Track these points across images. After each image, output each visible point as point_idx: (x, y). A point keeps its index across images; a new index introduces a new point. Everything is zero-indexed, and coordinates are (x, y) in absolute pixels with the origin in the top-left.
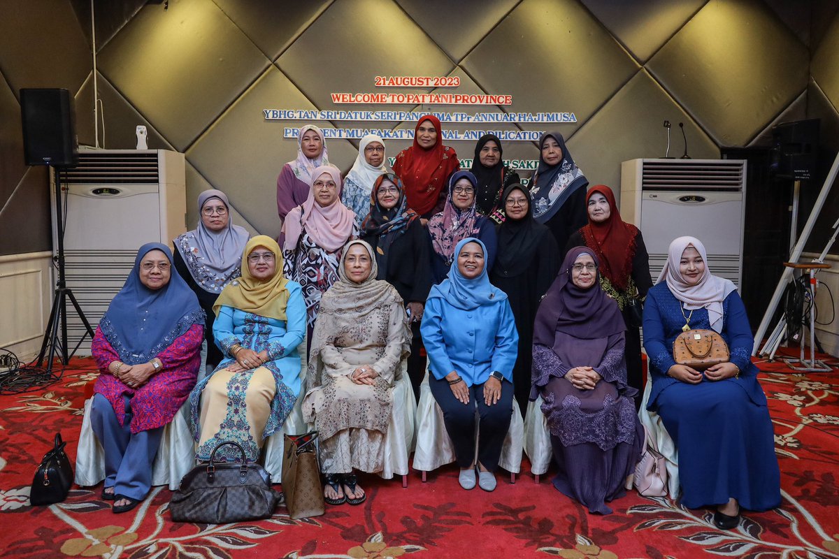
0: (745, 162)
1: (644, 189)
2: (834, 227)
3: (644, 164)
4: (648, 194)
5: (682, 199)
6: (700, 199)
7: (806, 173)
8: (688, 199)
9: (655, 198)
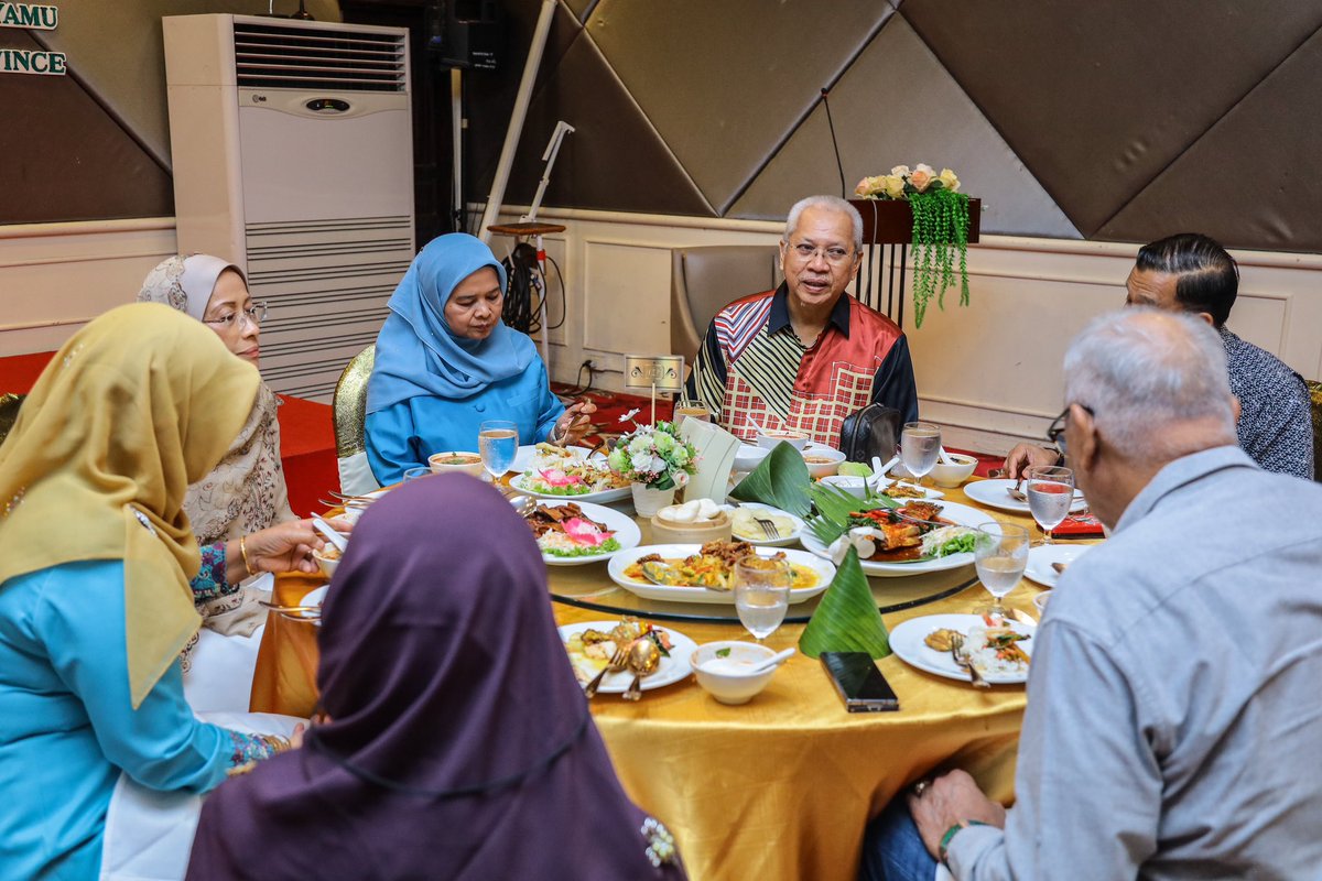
0: (405, 31)
1: (241, 82)
2: (545, 158)
3: (237, 27)
4: (249, 93)
5: (313, 105)
6: (341, 106)
7: (489, 58)
8: (322, 107)
9: (260, 103)
